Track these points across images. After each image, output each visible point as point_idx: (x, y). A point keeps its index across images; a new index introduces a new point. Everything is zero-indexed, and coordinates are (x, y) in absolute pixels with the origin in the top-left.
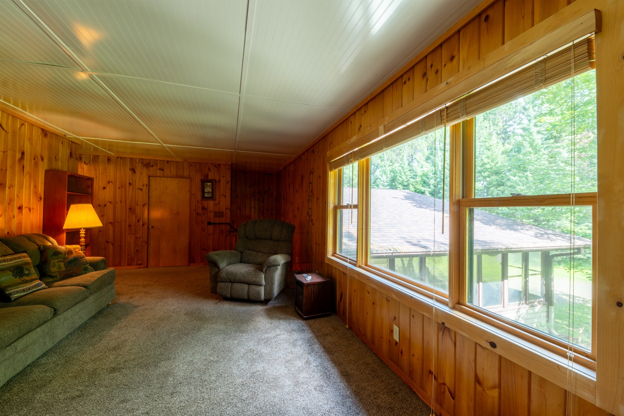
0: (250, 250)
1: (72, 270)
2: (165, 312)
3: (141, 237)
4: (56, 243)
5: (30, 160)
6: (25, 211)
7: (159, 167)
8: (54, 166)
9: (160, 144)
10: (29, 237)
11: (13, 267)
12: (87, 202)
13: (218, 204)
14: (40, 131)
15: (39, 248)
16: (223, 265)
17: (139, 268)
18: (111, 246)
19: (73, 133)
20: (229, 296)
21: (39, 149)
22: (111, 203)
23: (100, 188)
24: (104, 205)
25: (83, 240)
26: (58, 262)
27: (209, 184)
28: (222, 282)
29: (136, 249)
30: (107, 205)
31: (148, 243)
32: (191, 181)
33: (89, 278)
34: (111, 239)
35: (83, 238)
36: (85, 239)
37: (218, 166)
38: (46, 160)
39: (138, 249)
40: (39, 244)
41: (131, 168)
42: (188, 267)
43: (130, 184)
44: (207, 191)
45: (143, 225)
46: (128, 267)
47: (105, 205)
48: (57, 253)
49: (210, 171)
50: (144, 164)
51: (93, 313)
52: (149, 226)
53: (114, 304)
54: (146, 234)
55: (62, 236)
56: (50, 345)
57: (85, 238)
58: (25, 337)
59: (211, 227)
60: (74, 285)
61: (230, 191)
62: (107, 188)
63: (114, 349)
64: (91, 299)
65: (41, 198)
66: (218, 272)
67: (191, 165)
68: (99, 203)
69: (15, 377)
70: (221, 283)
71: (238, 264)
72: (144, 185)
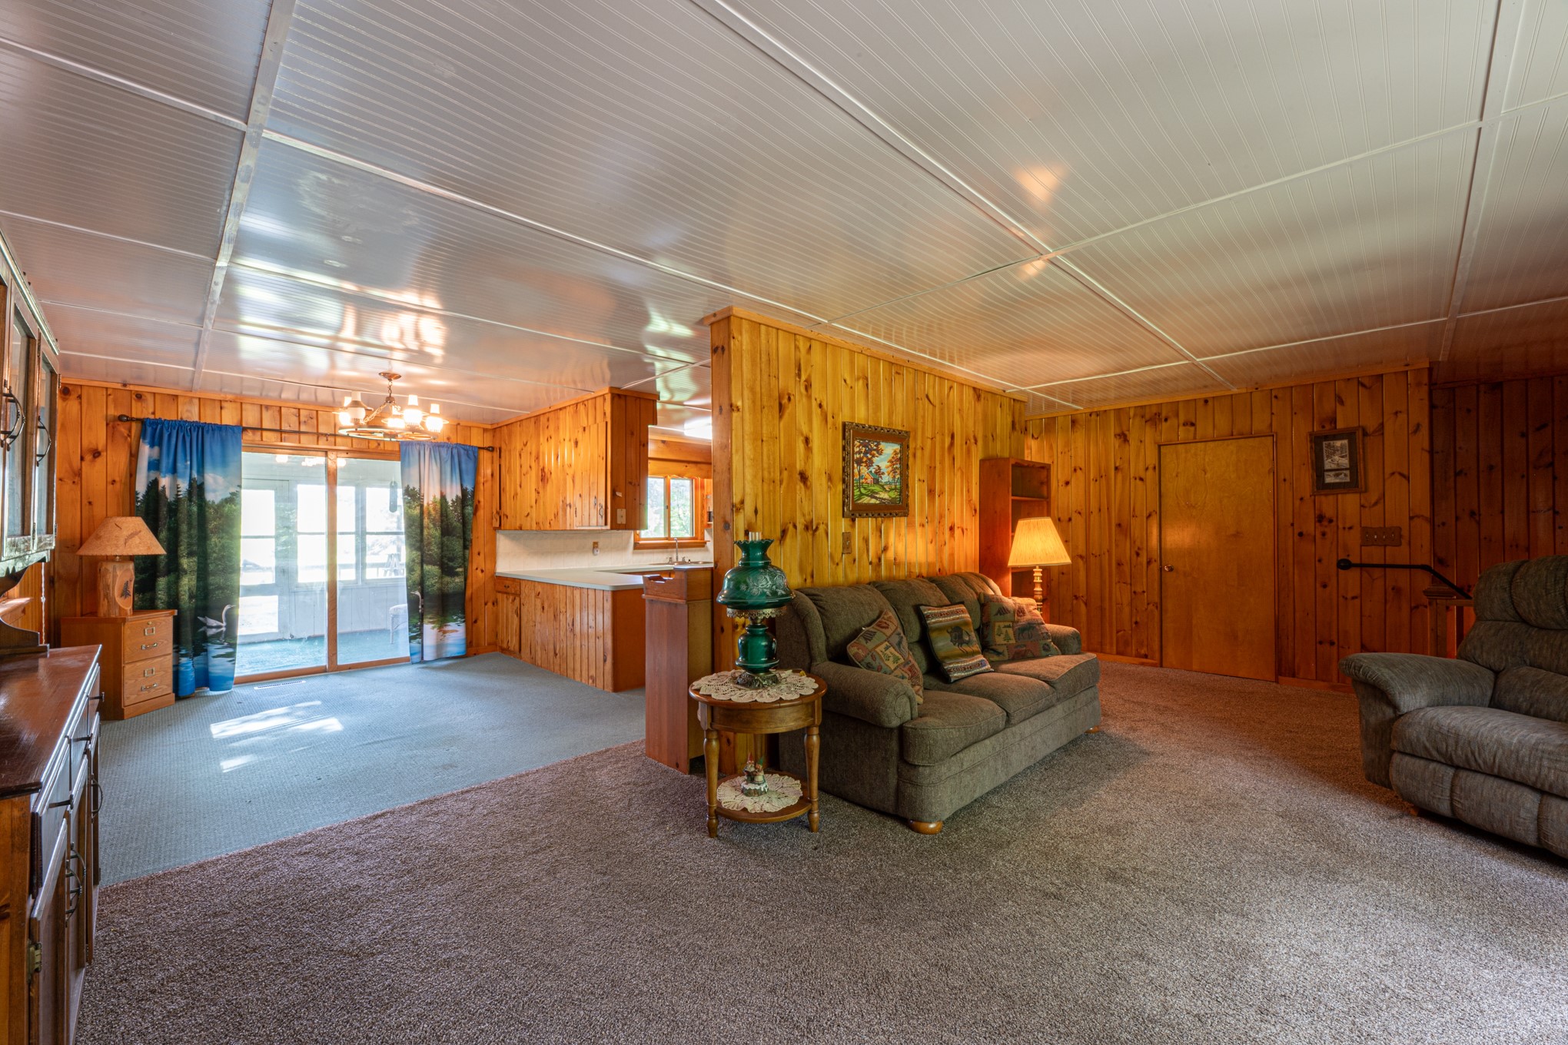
0: (1540, 667)
1: (1025, 646)
2: (1220, 791)
3: (1144, 592)
4: (999, 592)
5: (962, 446)
6: (957, 532)
7: (1182, 419)
8: (991, 453)
9: (1187, 362)
10: (964, 578)
11: (950, 626)
12: (1041, 515)
13: (1376, 504)
14: (972, 392)
15: (979, 599)
16: (1410, 700)
17: (1143, 664)
18: (1083, 607)
19: (1015, 383)
20: (1444, 808)
21: (971, 424)
22: (1080, 513)
23: (1060, 484)
24: (1067, 519)
25: (1038, 589)
26: (1005, 627)
27: (1338, 443)
28: (1413, 755)
29: (1134, 620)
30: (1073, 519)
31: (1160, 606)
32: (1275, 444)
33: (1055, 668)
34: (1082, 592)
35: (1039, 585)
36: (1042, 587)
37: (1372, 383)
38: (980, 443)
39: (1138, 620)
40: (978, 591)
41: (1118, 431)
42: (1274, 684)
43: (1116, 468)
44: (1334, 466)
45: (1149, 562)
46: (1119, 657)
47: (1070, 520)
48: (1003, 611)
49: (1342, 402)
50: (1147, 417)
51: (1064, 741)
52: (1162, 565)
53: (1099, 732)
54: (1156, 586)
55: (1006, 579)
56: (1003, 778)
57: (1042, 585)
58: (972, 749)
59: (1352, 577)
60: (1031, 676)
61: (1426, 456)
62: (1073, 483)
63: (1110, 830)
64: (1059, 710)
65: (975, 510)
66: (1393, 721)
67: (1276, 397)
68: (1060, 516)
69: (960, 810)
70: (1407, 759)
71: (1482, 709)
72: (1147, 469)
